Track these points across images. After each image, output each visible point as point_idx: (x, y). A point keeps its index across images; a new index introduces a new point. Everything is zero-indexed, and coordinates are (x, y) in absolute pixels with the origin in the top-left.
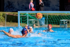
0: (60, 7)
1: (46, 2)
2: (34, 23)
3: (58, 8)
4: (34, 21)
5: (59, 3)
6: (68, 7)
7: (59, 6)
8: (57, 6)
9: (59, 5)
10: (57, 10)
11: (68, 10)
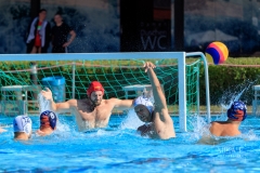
0: (122, 36)
1: (69, 18)
2: (24, 98)
3: (117, 40)
4: (23, 93)
5: (118, 21)
6: (152, 38)
7: (118, 35)
8: (112, 32)
9: (118, 30)
10: (110, 49)
11: (152, 47)
